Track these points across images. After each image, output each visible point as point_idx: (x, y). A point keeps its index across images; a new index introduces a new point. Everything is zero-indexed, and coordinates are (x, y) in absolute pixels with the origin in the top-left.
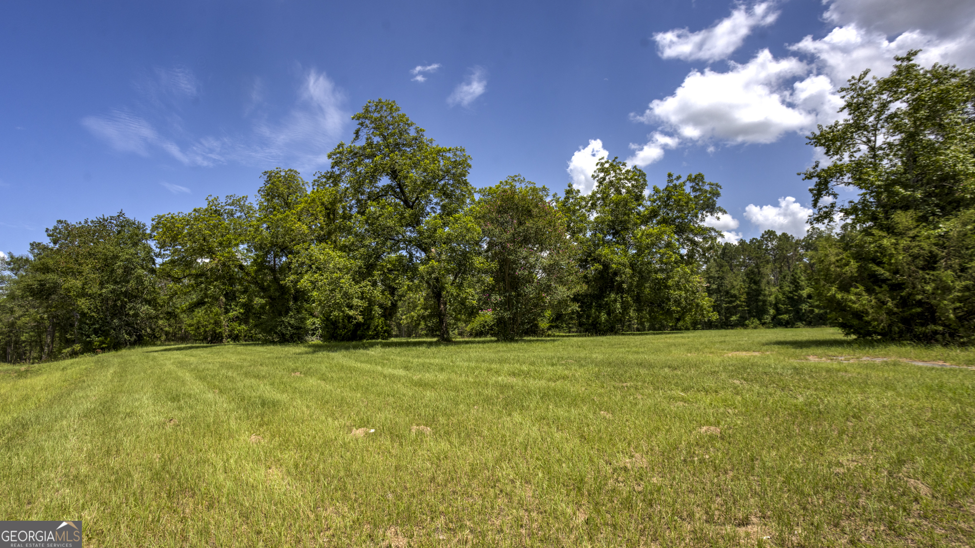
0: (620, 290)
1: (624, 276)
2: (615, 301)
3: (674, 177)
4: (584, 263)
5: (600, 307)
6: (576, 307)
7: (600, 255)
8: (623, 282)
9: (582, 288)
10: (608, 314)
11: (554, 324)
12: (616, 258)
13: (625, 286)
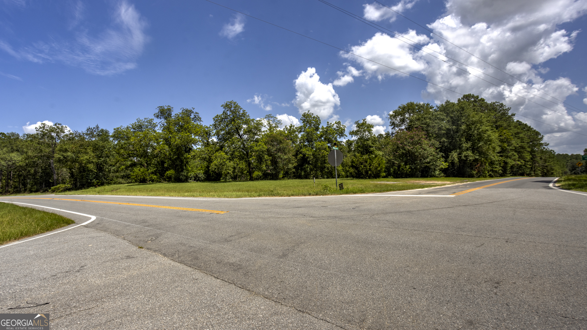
0: (309, 164)
1: (310, 159)
2: (307, 167)
3: (329, 123)
4: (296, 155)
5: (302, 170)
6: (294, 170)
7: (302, 151)
8: (310, 161)
9: (296, 164)
10: (305, 172)
11: (284, 176)
12: (307, 152)
13: (310, 162)
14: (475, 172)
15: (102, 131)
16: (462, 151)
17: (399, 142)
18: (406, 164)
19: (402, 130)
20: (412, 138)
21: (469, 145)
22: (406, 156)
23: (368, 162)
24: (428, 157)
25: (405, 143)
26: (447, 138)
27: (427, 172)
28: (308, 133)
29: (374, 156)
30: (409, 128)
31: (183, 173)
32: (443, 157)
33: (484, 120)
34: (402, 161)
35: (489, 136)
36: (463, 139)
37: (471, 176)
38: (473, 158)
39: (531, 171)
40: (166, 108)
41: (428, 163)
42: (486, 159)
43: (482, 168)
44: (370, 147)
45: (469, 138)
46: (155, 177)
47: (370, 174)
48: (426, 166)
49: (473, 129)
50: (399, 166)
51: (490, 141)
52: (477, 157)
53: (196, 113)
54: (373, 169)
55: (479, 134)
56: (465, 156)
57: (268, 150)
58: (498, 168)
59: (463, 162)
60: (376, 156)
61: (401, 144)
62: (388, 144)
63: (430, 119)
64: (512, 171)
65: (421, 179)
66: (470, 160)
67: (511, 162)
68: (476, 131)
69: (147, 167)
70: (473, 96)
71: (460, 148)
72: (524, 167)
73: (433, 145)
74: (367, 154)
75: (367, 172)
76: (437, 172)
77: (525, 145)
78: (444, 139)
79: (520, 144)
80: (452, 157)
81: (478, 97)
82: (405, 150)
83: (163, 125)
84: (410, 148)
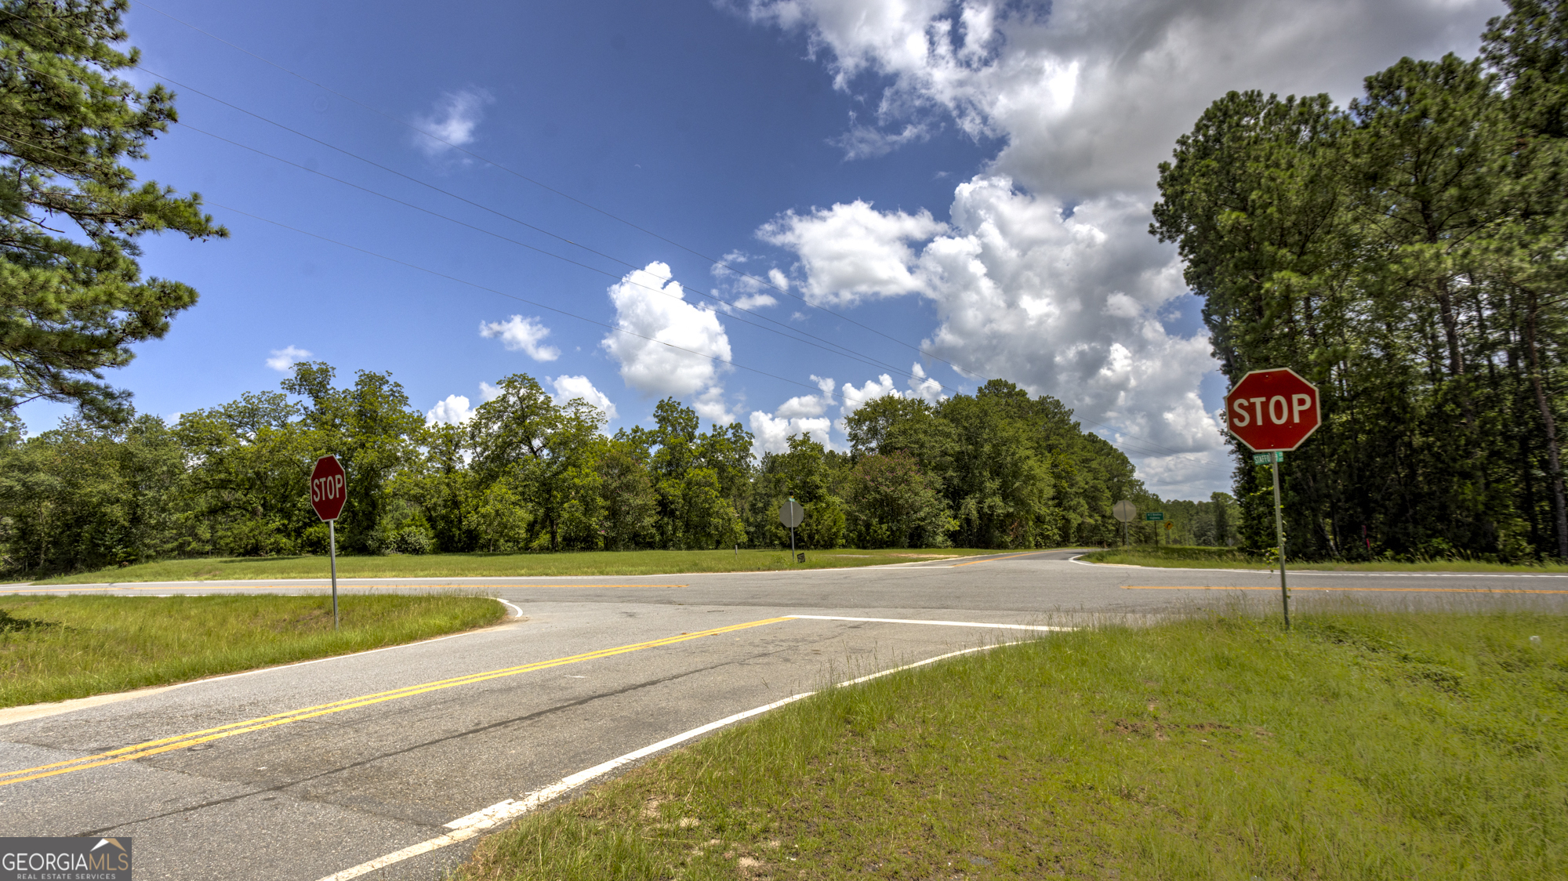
0: (671, 516)
1: (678, 505)
3: (717, 425)
8: (676, 510)
13: (678, 513)
14: (1008, 539)
15: (146, 419)
16: (985, 497)
17: (868, 478)
18: (881, 522)
19: (873, 450)
20: (892, 470)
21: (997, 483)
22: (881, 505)
23: (815, 517)
24: (921, 507)
25: (880, 480)
26: (958, 469)
27: (920, 536)
28: (672, 448)
29: (824, 505)
30: (885, 450)
31: (374, 533)
32: (950, 507)
33: (1023, 437)
34: (874, 515)
35: (1031, 469)
36: (986, 474)
37: (1002, 546)
38: (1005, 512)
39: (1115, 536)
40: (315, 368)
41: (923, 519)
42: (1027, 512)
43: (1021, 531)
44: (817, 487)
45: (996, 472)
46: (283, 541)
47: (818, 541)
48: (919, 526)
49: (1004, 453)
50: (868, 526)
51: (1033, 477)
52: (1011, 510)
53: (397, 385)
54: (823, 531)
55: (1015, 464)
56: (990, 507)
57: (605, 486)
58: (1054, 533)
59: (987, 518)
60: (828, 506)
61: (873, 481)
62: (845, 478)
63: (925, 432)
64: (1081, 537)
65: (909, 550)
66: (998, 516)
67: (1075, 519)
68: (1009, 458)
69: (265, 515)
70: (1006, 384)
71: (981, 491)
72: (1103, 529)
73: (930, 485)
74: (811, 500)
75: (811, 537)
76: (940, 538)
77: (1101, 485)
78: (950, 473)
79: (1091, 483)
80: (966, 507)
81: (1014, 386)
82: (879, 493)
83: (305, 409)
84: (888, 491)
